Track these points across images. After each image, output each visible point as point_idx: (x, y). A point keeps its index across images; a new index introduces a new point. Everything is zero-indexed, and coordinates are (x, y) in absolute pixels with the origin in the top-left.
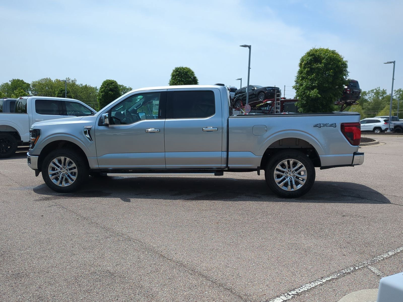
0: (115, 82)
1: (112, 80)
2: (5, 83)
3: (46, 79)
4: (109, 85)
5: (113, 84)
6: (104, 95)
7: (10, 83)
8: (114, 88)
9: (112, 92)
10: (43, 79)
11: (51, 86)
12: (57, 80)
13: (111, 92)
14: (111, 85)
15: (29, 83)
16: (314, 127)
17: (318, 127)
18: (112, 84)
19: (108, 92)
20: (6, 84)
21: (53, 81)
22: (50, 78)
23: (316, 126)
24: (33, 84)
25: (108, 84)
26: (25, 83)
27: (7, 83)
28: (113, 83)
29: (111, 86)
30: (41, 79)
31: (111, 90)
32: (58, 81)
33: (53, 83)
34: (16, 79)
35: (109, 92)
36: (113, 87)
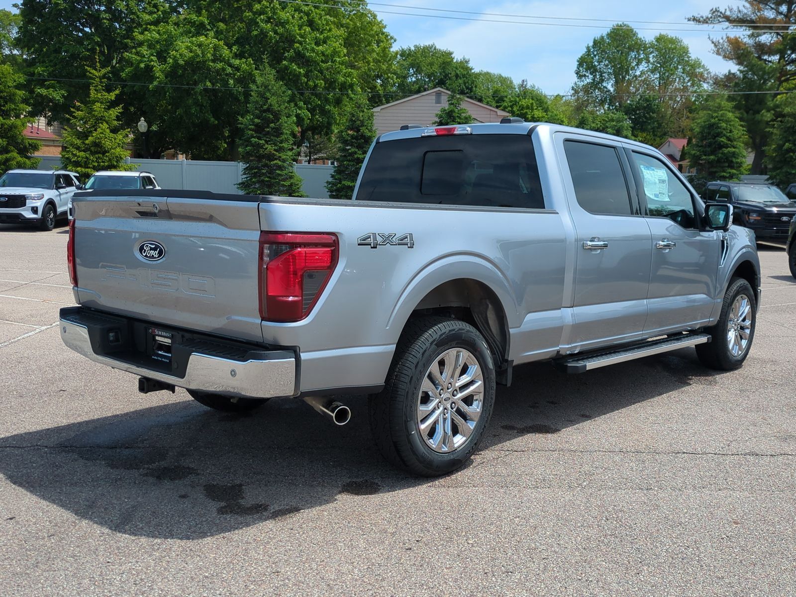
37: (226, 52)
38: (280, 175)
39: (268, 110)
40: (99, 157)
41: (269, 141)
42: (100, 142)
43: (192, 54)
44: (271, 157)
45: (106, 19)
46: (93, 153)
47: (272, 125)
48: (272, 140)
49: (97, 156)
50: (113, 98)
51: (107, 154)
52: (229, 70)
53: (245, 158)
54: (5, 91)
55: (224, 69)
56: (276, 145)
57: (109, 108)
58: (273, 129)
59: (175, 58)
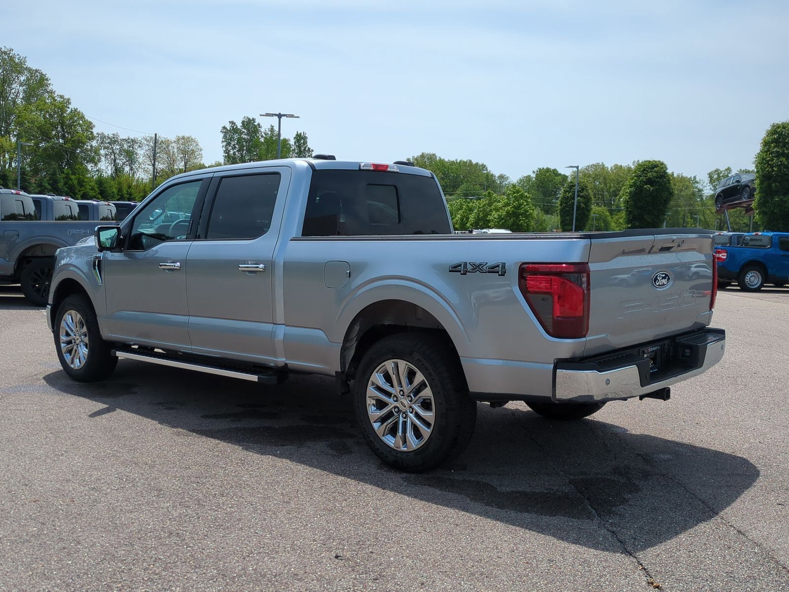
0: (662, 164)
1: (656, 162)
2: (525, 177)
3: (596, 166)
4: (647, 171)
5: (655, 169)
6: (635, 193)
7: (534, 176)
8: (657, 178)
9: (651, 186)
10: (591, 165)
11: (605, 178)
12: (616, 166)
13: (649, 186)
14: (651, 172)
15: (566, 175)
16: (450, 271)
17: (460, 273)
18: (653, 168)
19: (642, 187)
20: (527, 177)
21: (609, 169)
22: (603, 163)
23: (455, 269)
24: (573, 175)
25: (644, 170)
26: (560, 175)
27: (529, 176)
28: (656, 166)
29: (649, 175)
30: (586, 165)
31: (650, 181)
32: (618, 168)
33: (607, 172)
34: (545, 168)
35: (645, 186)
36: (655, 174)
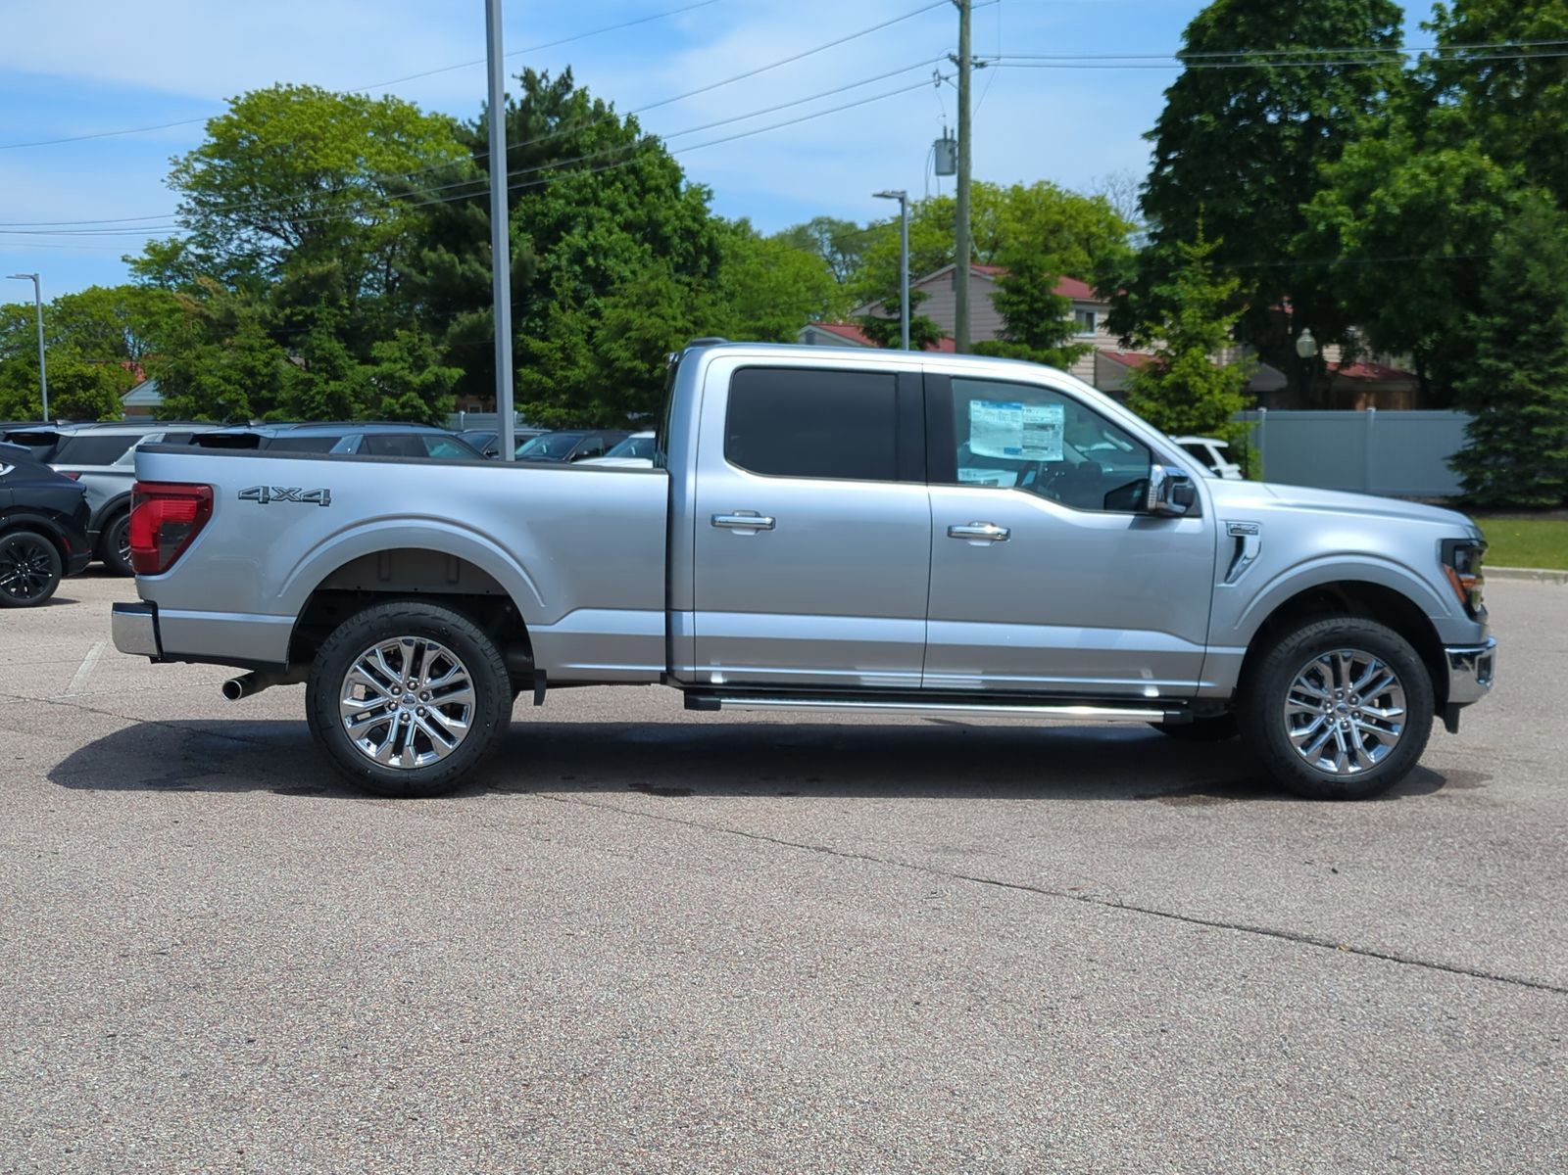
37: (1497, 177)
38: (1539, 436)
39: (1528, 296)
40: (1183, 412)
41: (1525, 363)
42: (1186, 383)
43: (1416, 191)
44: (1522, 397)
45: (1290, 138)
46: (1171, 404)
47: (1534, 327)
48: (1532, 360)
49: (1178, 409)
50: (1224, 296)
51: (1198, 405)
52: (1497, 213)
53: (1474, 401)
54: (1041, 300)
55: (1485, 214)
56: (1538, 369)
57: (1217, 317)
58: (1537, 335)
59: (1380, 202)
